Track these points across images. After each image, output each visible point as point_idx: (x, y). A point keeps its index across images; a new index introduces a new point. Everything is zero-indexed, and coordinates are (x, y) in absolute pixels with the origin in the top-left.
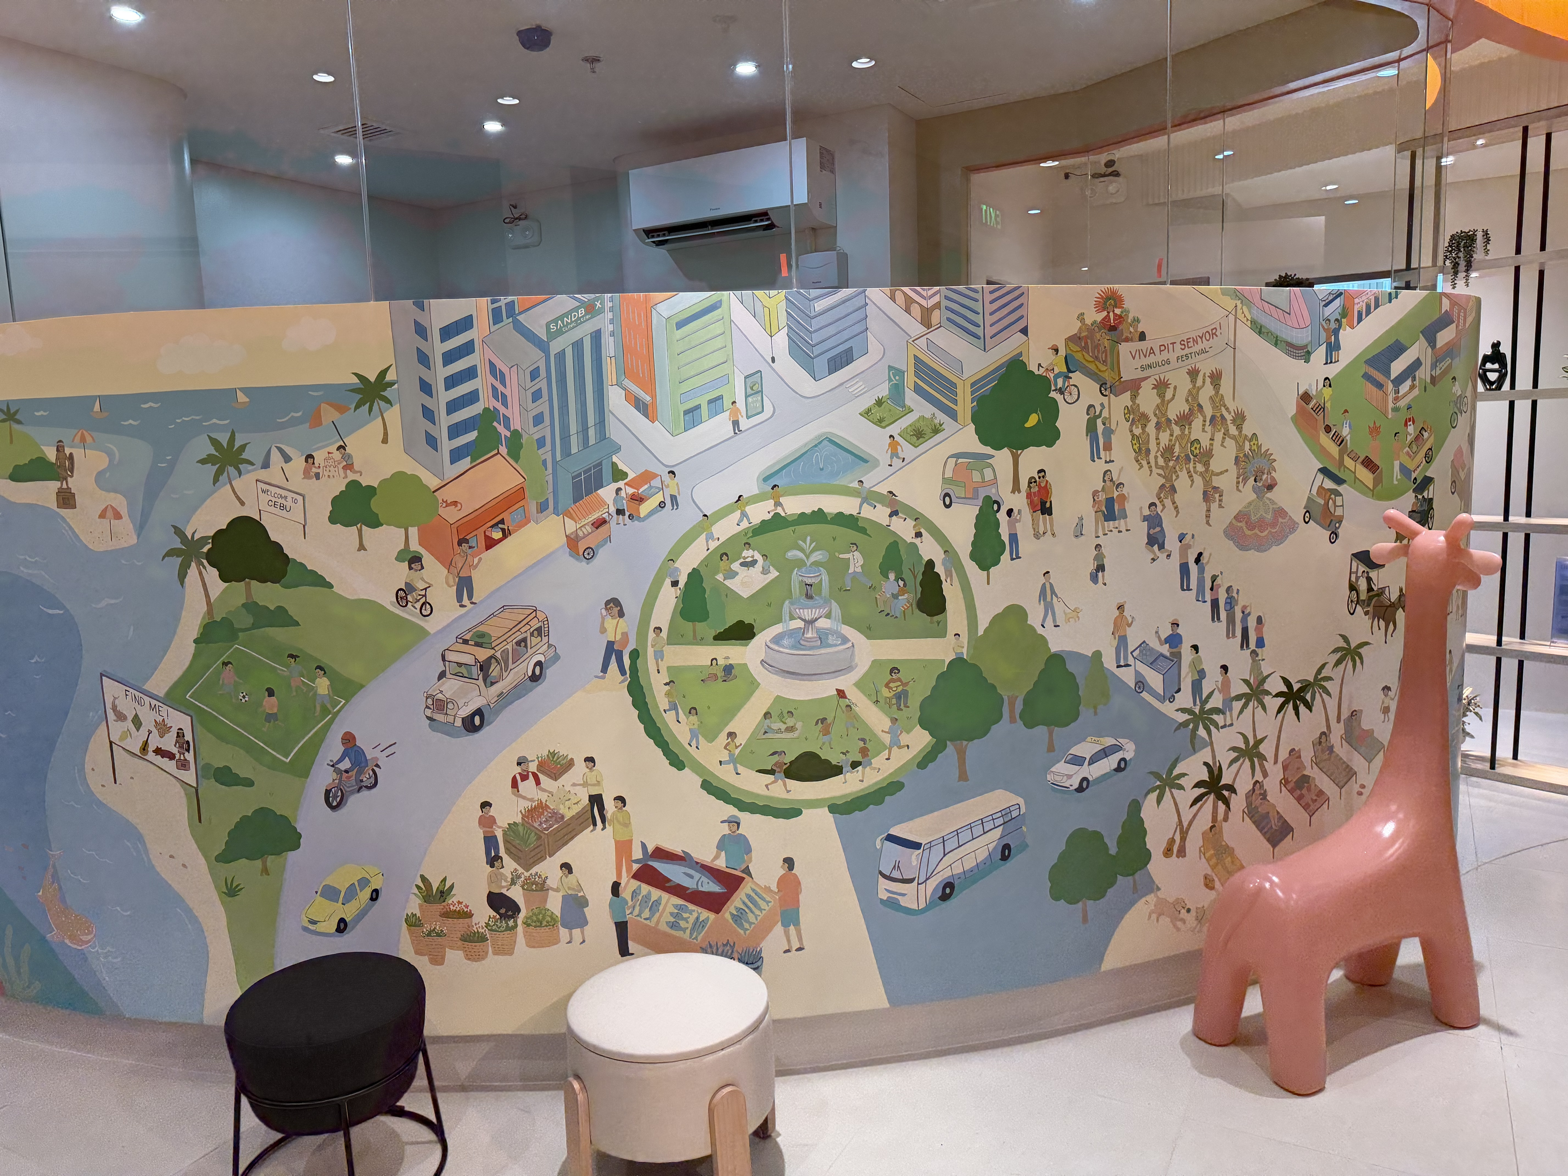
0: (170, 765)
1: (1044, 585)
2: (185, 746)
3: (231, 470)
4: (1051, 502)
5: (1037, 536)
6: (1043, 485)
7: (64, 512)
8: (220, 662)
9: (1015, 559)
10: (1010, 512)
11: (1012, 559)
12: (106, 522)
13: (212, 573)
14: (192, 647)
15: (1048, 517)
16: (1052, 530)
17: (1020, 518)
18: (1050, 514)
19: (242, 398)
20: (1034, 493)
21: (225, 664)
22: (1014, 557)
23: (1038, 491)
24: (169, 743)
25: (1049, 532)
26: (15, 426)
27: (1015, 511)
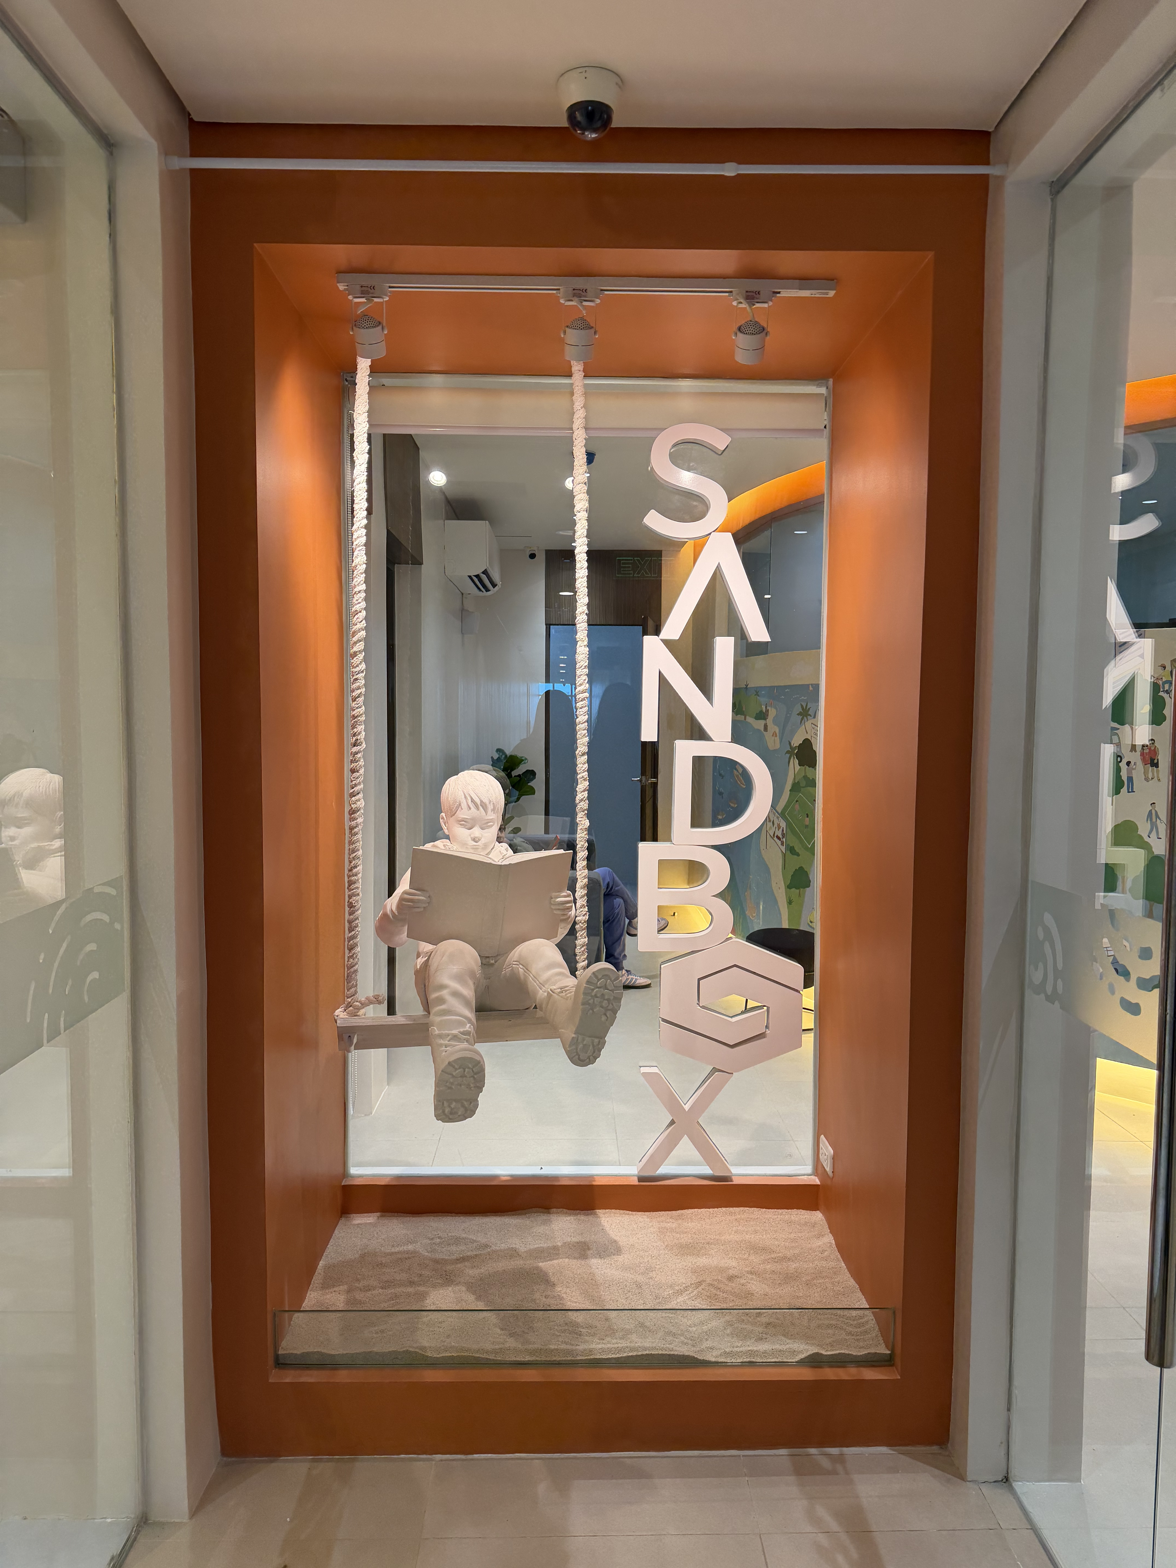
0: (779, 843)
1: (1150, 812)
2: (783, 835)
3: (805, 718)
4: (1158, 760)
5: (1147, 779)
6: (1153, 748)
7: (764, 732)
8: (795, 801)
9: (1130, 792)
10: (1128, 763)
11: (1129, 792)
12: (773, 737)
13: (797, 761)
14: (789, 792)
15: (1155, 769)
16: (1158, 777)
17: (1135, 767)
18: (1157, 766)
19: (811, 688)
20: (1146, 753)
21: (797, 801)
22: (1130, 791)
23: (1149, 752)
24: (779, 834)
25: (1156, 778)
26: (758, 697)
27: (1132, 763)
